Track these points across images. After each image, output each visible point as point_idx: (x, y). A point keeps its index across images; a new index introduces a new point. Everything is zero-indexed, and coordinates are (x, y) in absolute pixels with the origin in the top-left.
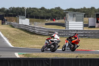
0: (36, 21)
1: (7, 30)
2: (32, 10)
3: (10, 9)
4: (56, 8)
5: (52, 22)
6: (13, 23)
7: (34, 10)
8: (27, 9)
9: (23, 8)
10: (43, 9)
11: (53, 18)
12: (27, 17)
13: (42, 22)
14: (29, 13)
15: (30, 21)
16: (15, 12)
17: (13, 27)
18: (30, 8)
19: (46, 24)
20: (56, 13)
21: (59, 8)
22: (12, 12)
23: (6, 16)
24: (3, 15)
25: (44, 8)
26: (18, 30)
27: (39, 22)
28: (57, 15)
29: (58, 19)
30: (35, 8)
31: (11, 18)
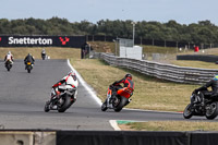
0: (158, 52)
1: (93, 71)
2: (148, 26)
3: (99, 23)
4: (201, 23)
5: (192, 53)
6: (107, 54)
7: (154, 26)
8: (138, 25)
9: (129, 22)
10: (172, 24)
12: (137, 43)
13: (171, 52)
14: (142, 34)
15: (144, 51)
16: (111, 32)
17: (107, 64)
18: (144, 23)
20: (201, 33)
21: (207, 23)
22: (104, 30)
23: (90, 39)
24: (84, 38)
25: (174, 22)
26: (117, 70)
27: (164, 52)
28: (203, 37)
30: (154, 23)
31: (101, 43)
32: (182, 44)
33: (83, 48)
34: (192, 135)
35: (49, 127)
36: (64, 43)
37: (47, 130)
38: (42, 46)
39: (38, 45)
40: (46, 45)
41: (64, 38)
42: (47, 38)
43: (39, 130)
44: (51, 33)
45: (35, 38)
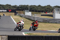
0: (36, 14)
1: (18, 19)
2: (33, 6)
3: (20, 6)
4: (47, 6)
5: (45, 14)
7: (35, 7)
8: (30, 6)
9: (28, 5)
11: (46, 12)
12: (30, 11)
13: (39, 14)
14: (31, 9)
16: (23, 8)
18: (32, 6)
19: (42, 15)
20: (48, 8)
21: (49, 6)
22: (21, 8)
23: (17, 10)
24: (15, 10)
25: (40, 5)
26: (24, 19)
28: (48, 10)
29: (49, 12)
30: (35, 6)
31: (20, 11)
32: (42, 12)
33: (15, 13)
34: (45, 37)
35: (6, 35)
36: (10, 11)
37: (5, 35)
38: (4, 12)
39: (3, 12)
40: (5, 12)
41: (10, 10)
42: (5, 10)
43: (3, 35)
44: (6, 8)
45: (2, 10)
